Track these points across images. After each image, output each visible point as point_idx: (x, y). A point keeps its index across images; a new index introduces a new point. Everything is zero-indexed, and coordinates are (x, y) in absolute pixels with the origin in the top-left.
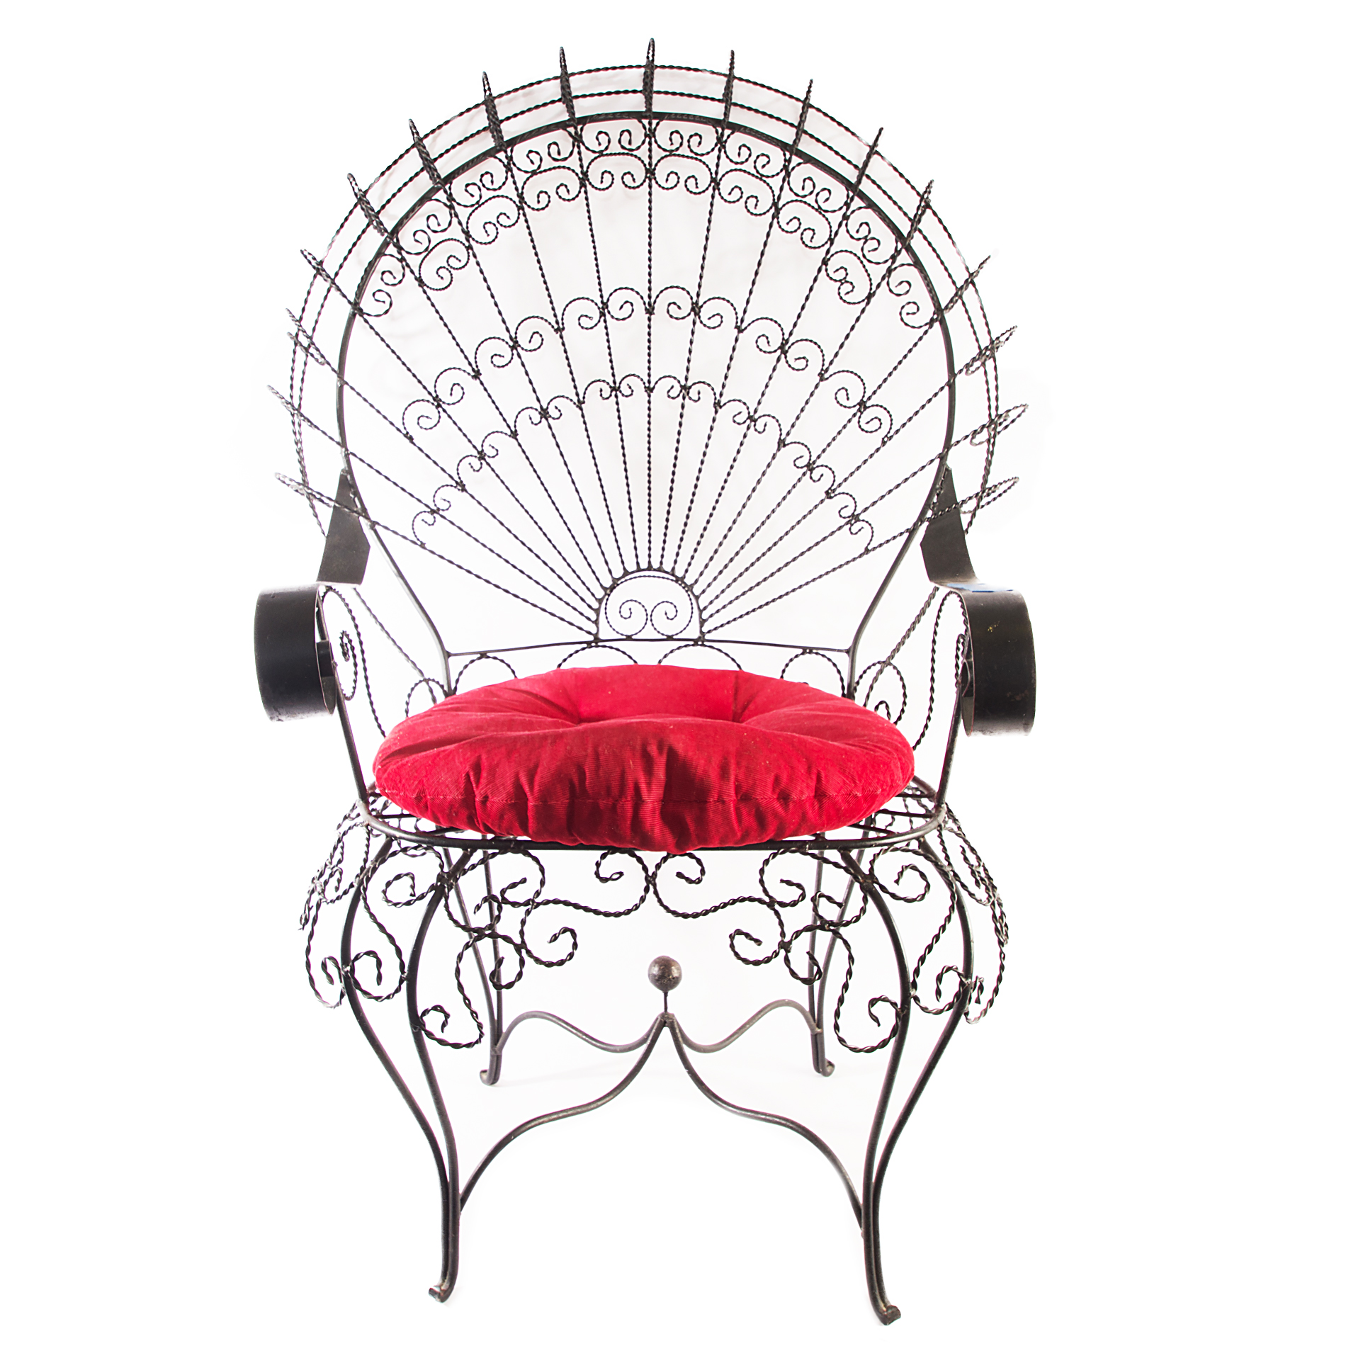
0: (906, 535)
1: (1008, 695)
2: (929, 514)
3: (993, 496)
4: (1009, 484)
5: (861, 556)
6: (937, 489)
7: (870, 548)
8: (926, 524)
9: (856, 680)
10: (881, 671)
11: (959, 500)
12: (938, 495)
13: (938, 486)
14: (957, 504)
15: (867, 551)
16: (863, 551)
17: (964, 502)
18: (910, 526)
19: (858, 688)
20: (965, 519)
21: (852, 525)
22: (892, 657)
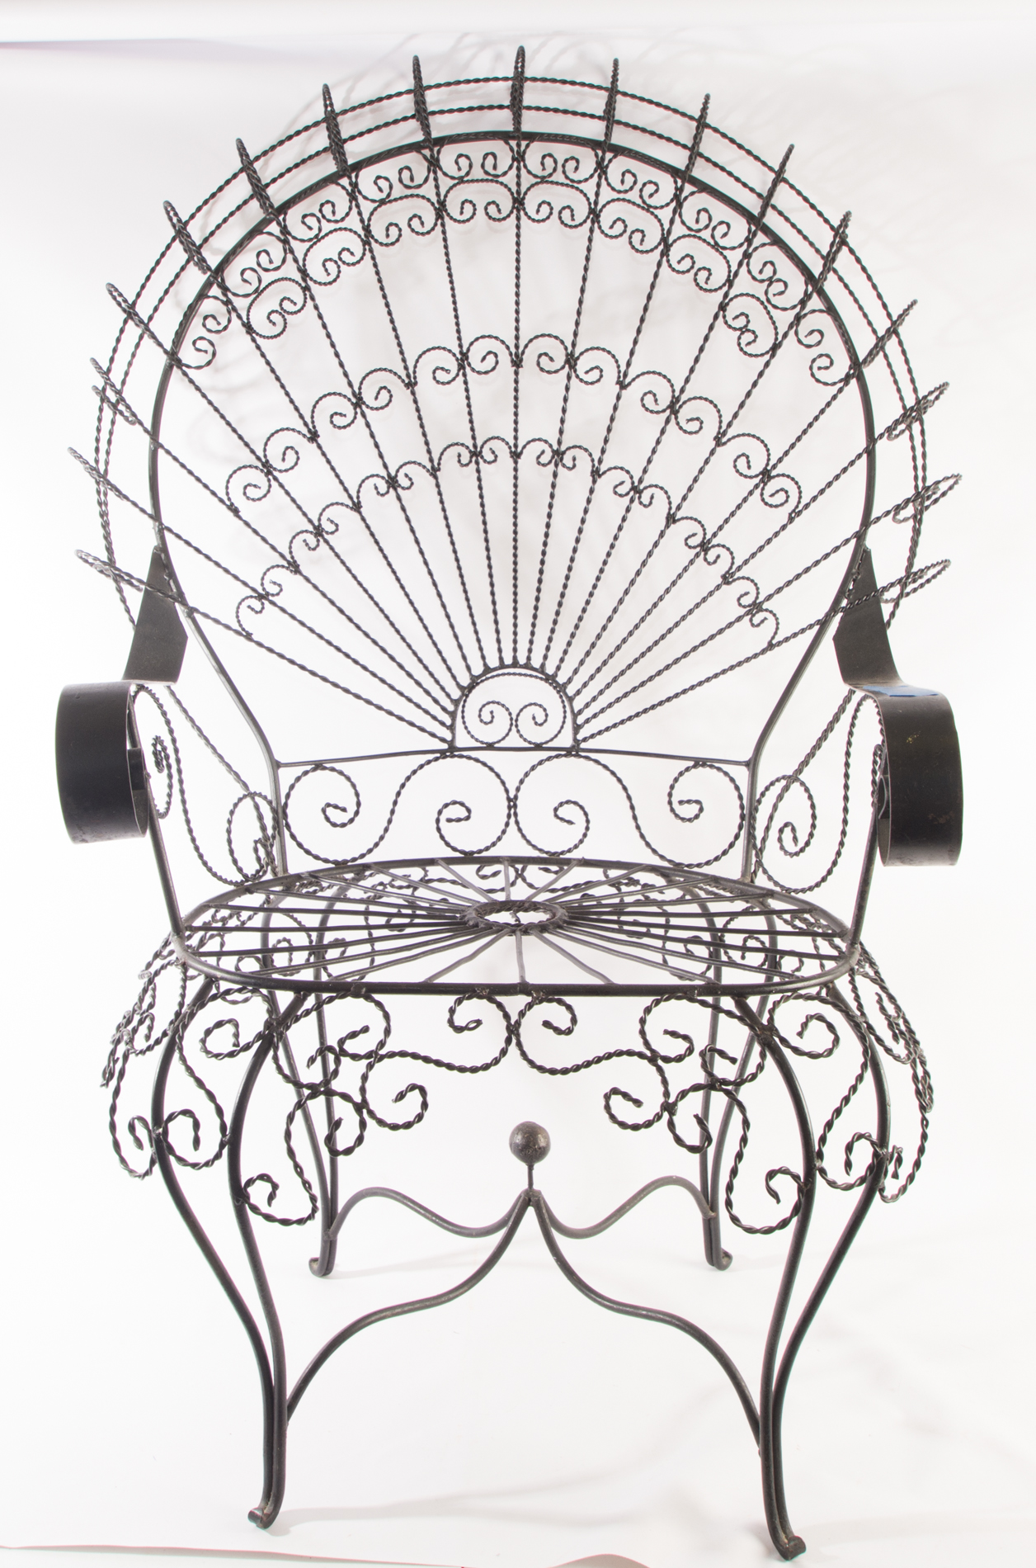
0: (817, 628)
1: (930, 817)
2: (844, 603)
3: (920, 581)
4: (938, 568)
5: (763, 652)
6: (853, 574)
7: (774, 642)
8: (840, 615)
9: (758, 797)
10: (786, 788)
11: (879, 586)
12: (854, 581)
13: (854, 571)
14: (877, 591)
15: (771, 646)
16: (765, 645)
17: (885, 589)
18: (821, 616)
19: (760, 807)
20: (886, 609)
21: (754, 615)
22: (799, 771)
